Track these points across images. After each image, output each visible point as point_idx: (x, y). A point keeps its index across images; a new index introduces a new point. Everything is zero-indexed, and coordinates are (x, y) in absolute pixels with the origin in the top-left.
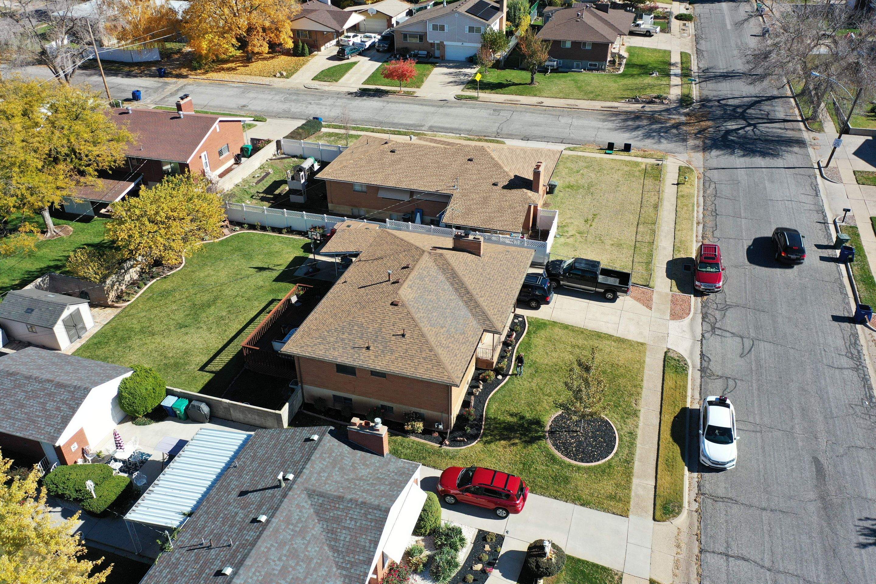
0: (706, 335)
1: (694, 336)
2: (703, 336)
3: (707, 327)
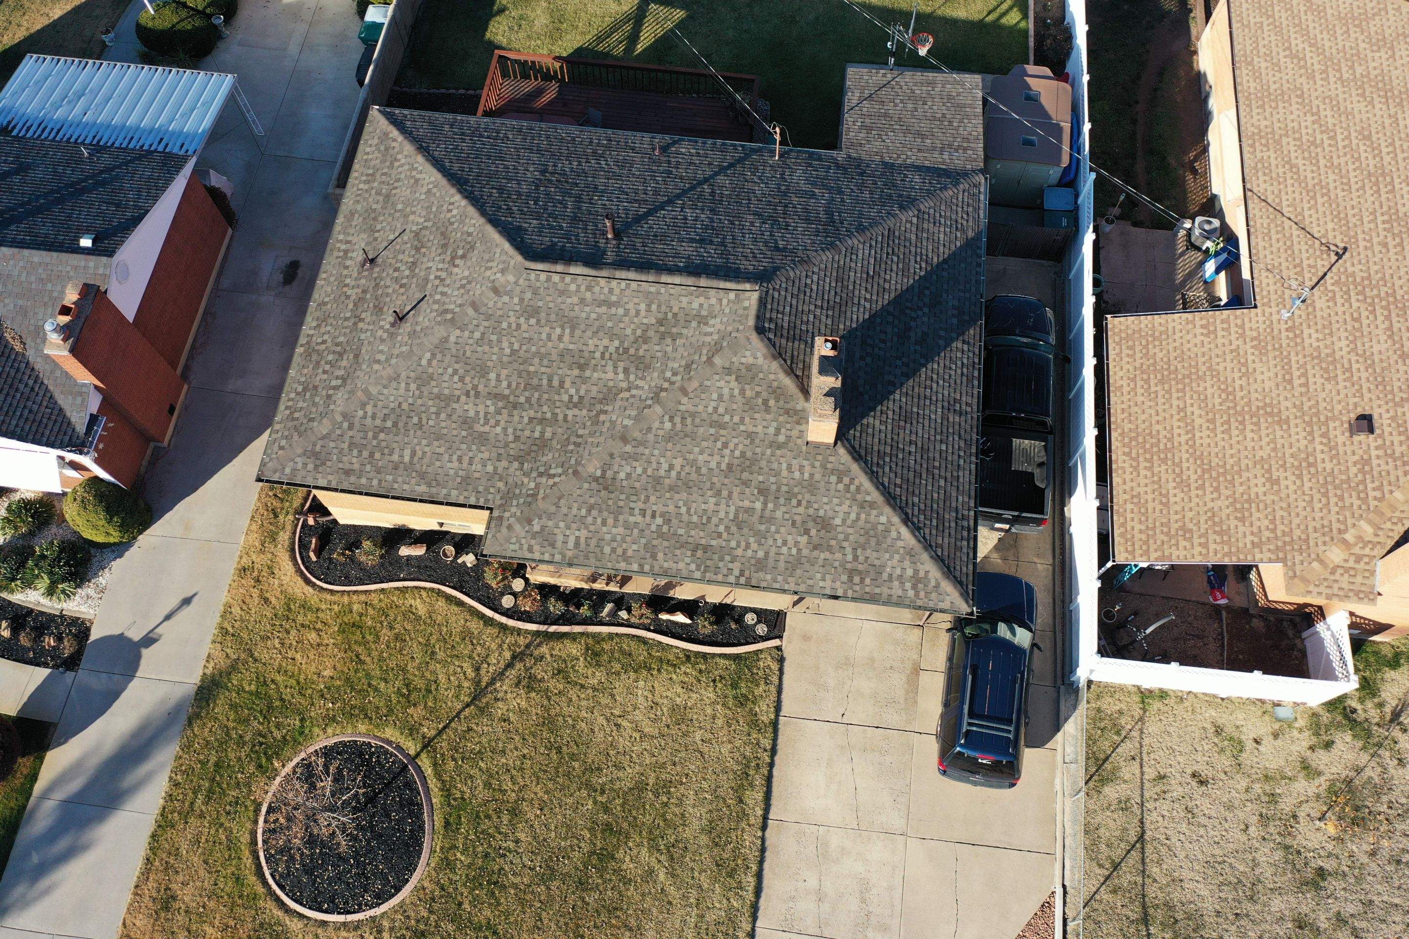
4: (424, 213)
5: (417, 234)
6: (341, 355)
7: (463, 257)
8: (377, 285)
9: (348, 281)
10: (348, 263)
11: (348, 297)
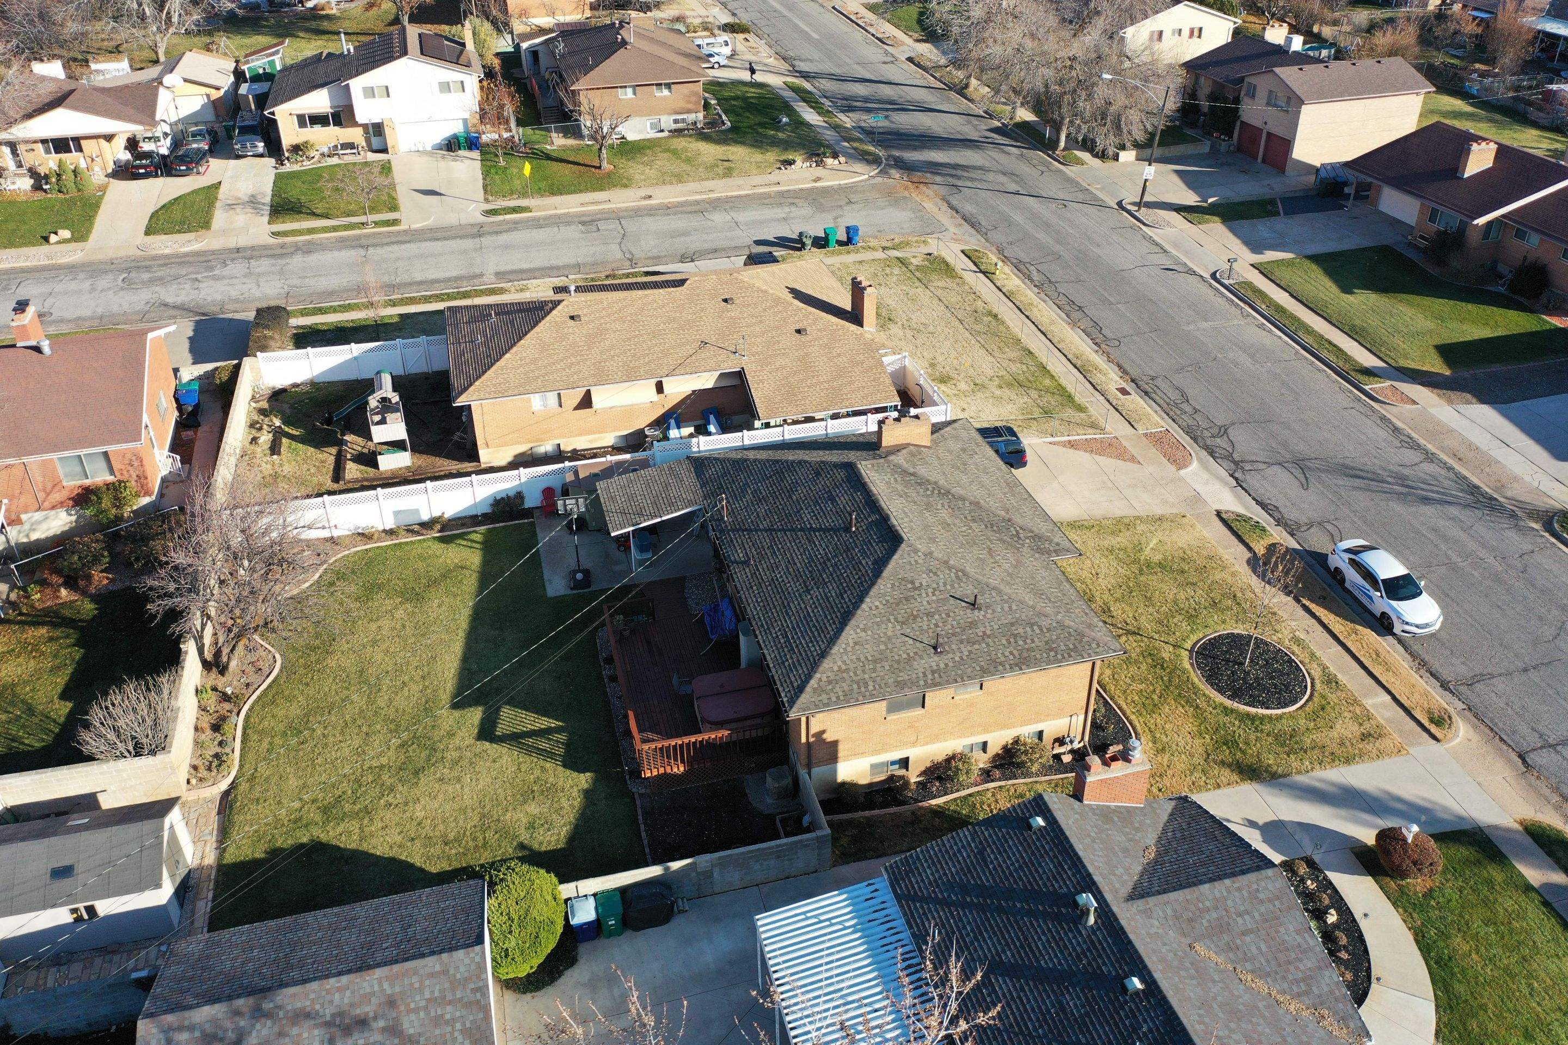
0: (1236, 475)
1: (1226, 484)
2: (1236, 479)
3: (1226, 464)
4: (884, 626)
5: (903, 623)
6: (1015, 636)
7: (912, 582)
8: (953, 635)
9: (957, 659)
10: (942, 666)
11: (970, 652)
